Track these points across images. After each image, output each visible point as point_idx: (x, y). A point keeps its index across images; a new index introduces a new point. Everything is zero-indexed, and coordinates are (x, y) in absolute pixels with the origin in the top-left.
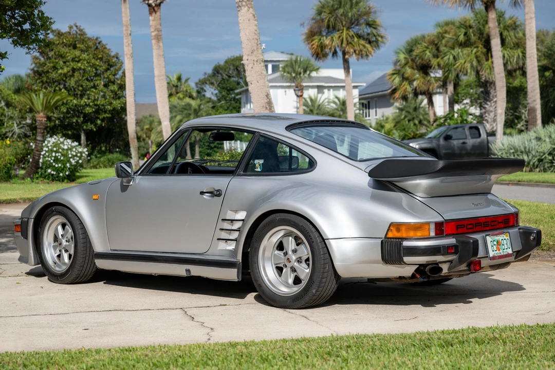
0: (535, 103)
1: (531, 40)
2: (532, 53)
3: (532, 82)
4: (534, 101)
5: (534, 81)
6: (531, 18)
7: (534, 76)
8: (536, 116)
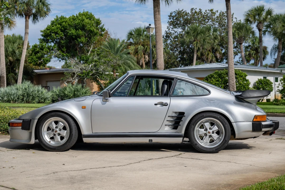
0: (4, 74)
1: (3, 47)
2: (3, 53)
3: (3, 65)
4: (4, 73)
5: (4, 65)
6: (3, 38)
7: (4, 63)
8: (4, 79)
